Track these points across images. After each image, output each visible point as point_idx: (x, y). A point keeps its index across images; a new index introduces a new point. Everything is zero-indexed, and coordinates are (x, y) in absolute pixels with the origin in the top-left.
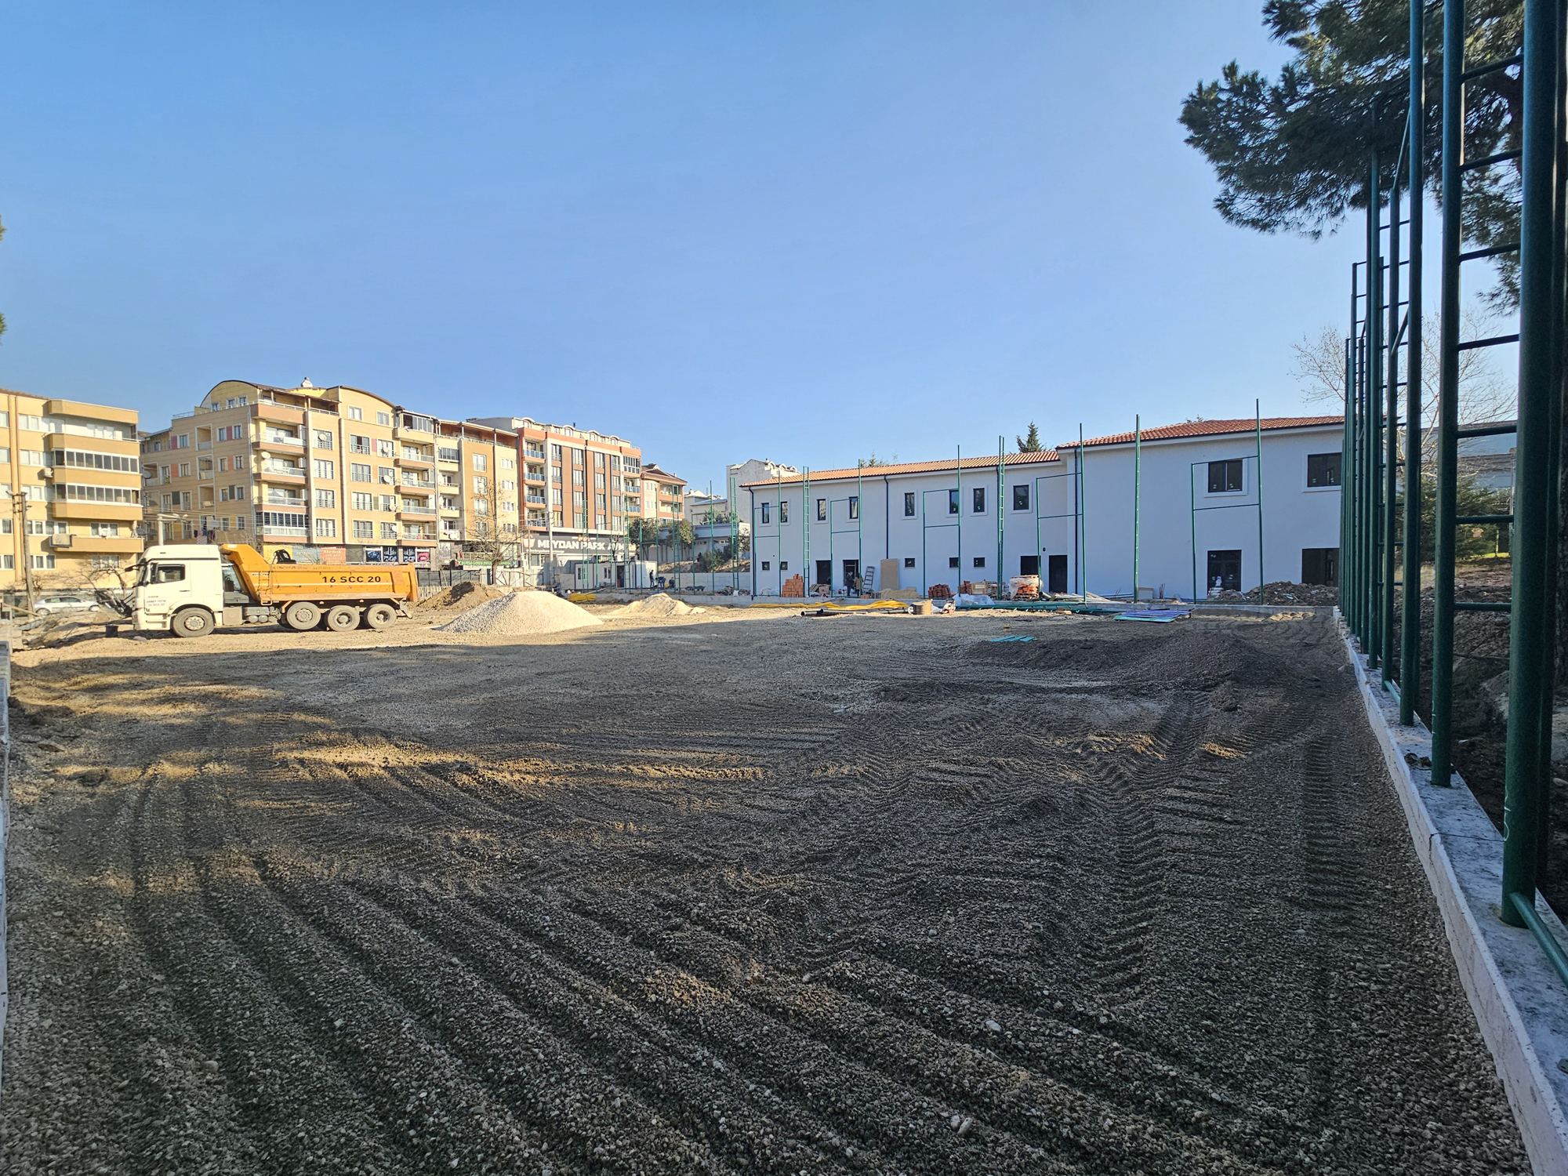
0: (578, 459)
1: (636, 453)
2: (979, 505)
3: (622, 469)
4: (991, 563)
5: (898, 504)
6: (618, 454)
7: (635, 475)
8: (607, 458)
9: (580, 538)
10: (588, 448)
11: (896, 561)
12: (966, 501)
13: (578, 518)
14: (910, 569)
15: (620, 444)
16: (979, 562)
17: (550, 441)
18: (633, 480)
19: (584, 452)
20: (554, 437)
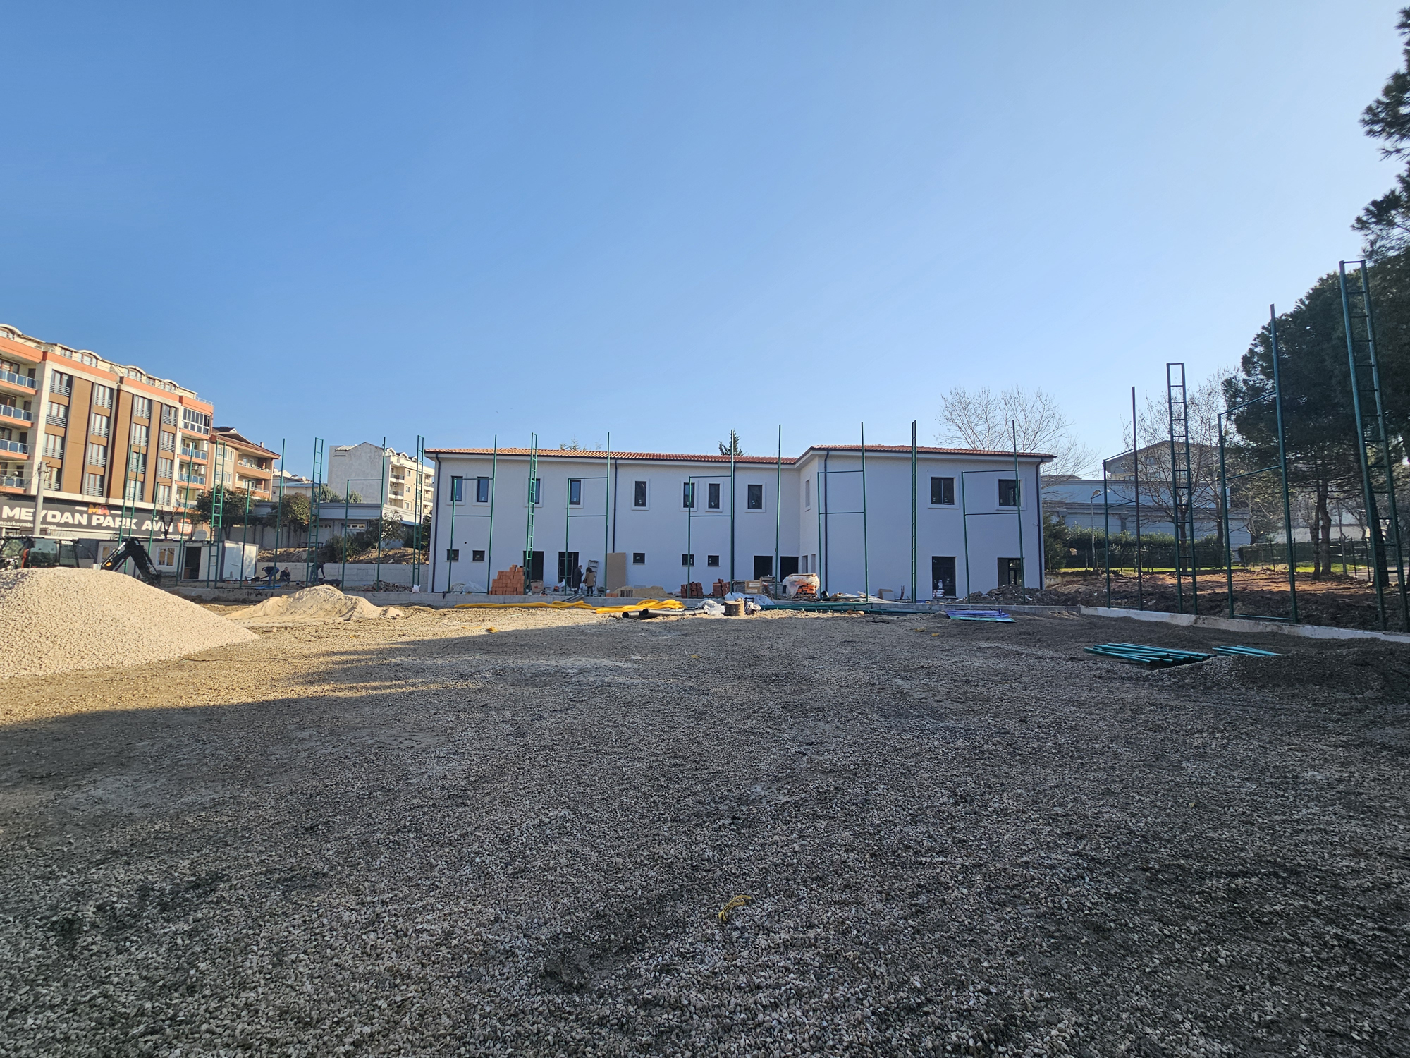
0: (102, 397)
1: (206, 408)
2: (714, 501)
3: (180, 424)
4: (725, 561)
5: (628, 493)
6: (178, 405)
7: (201, 435)
8: (156, 408)
9: (91, 510)
10: (123, 387)
11: (624, 555)
12: (702, 496)
13: (92, 482)
14: (639, 566)
15: (179, 392)
16: (713, 560)
17: (50, 366)
18: (196, 442)
19: (115, 394)
20: (58, 360)
